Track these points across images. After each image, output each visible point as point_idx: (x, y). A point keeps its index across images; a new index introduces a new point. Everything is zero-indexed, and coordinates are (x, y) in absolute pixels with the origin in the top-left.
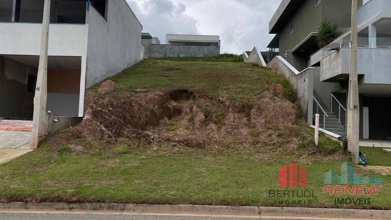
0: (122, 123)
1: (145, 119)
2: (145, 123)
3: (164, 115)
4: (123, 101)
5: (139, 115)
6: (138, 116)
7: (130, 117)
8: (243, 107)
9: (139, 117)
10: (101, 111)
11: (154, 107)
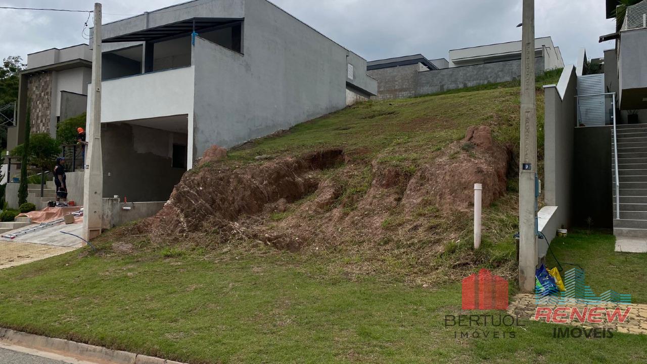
0: (209, 210)
1: (240, 203)
2: (237, 209)
3: (279, 196)
4: (221, 175)
5: (234, 197)
6: (231, 199)
7: (221, 200)
8: (397, 175)
9: (233, 199)
10: (188, 192)
11: (262, 184)
